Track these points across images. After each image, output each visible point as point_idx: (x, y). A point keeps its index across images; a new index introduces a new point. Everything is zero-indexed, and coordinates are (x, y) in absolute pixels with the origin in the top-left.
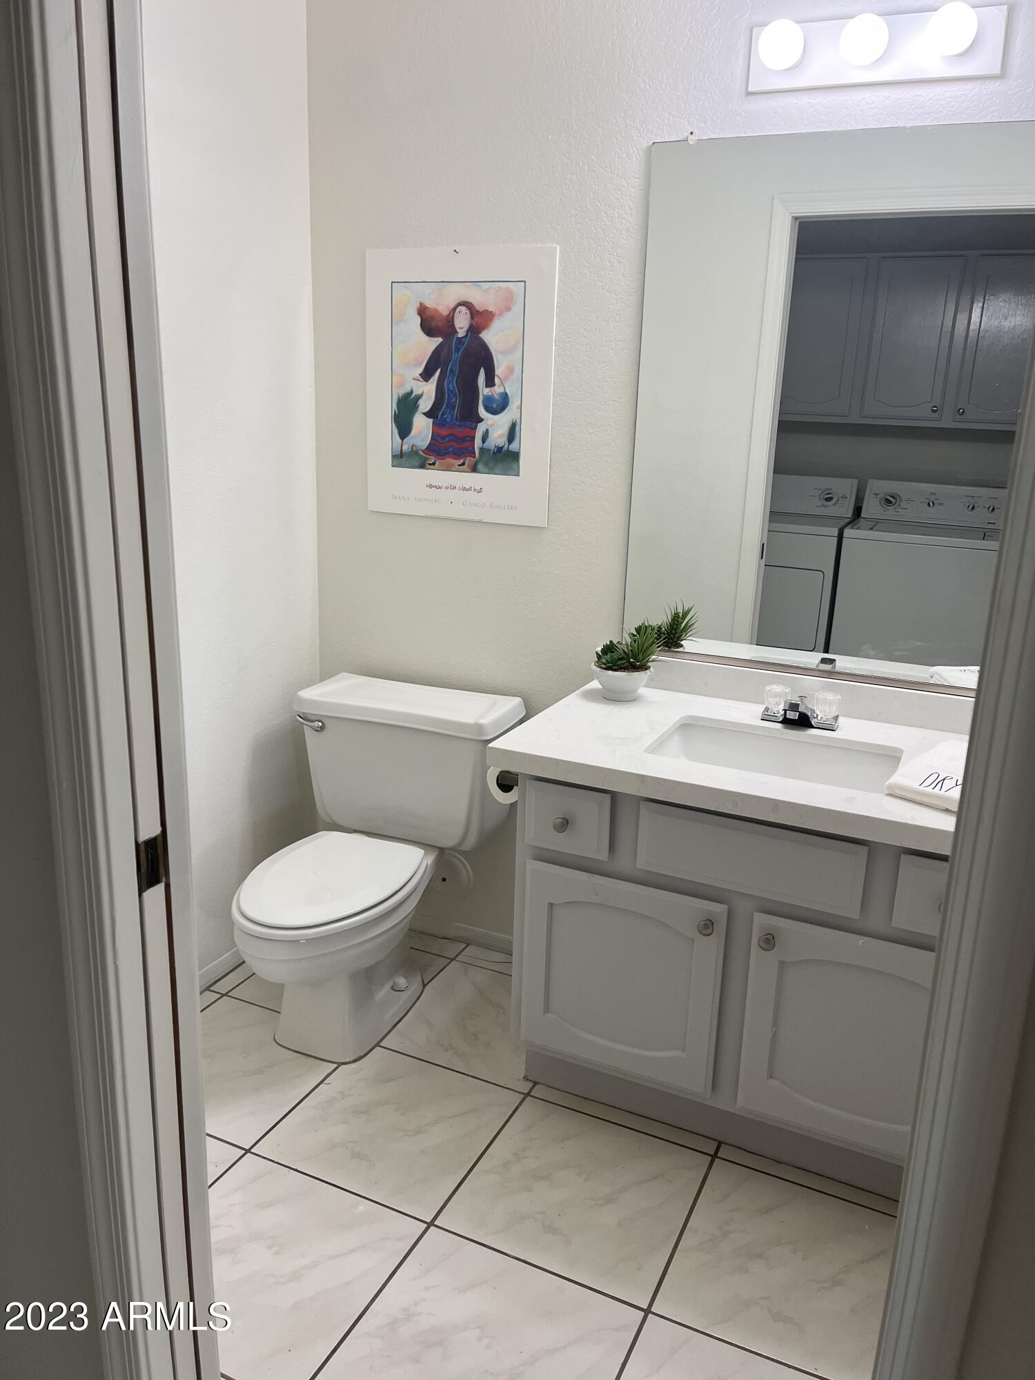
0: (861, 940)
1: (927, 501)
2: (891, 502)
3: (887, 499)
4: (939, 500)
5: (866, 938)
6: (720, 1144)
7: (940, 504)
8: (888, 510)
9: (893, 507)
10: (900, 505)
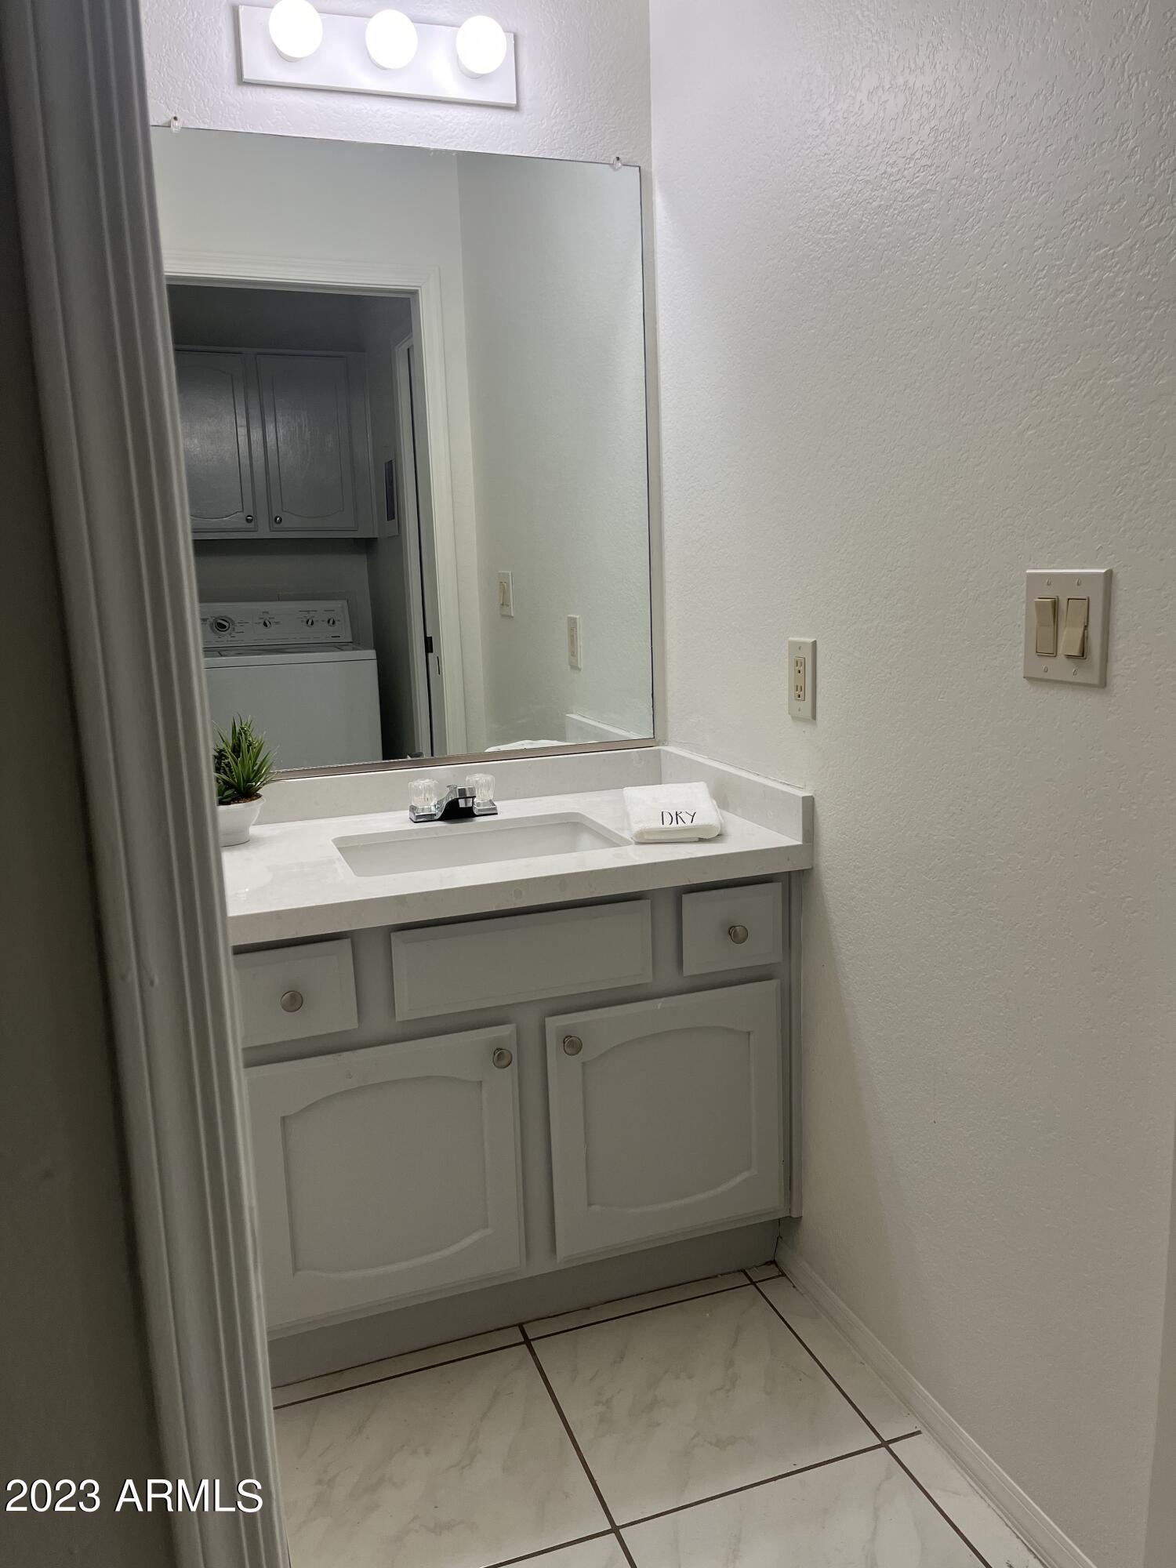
0: (659, 1004)
1: (262, 621)
2: (225, 627)
3: (220, 623)
4: (273, 618)
5: (662, 1000)
6: (521, 1326)
7: (277, 623)
8: (223, 636)
9: (227, 632)
10: (234, 630)
